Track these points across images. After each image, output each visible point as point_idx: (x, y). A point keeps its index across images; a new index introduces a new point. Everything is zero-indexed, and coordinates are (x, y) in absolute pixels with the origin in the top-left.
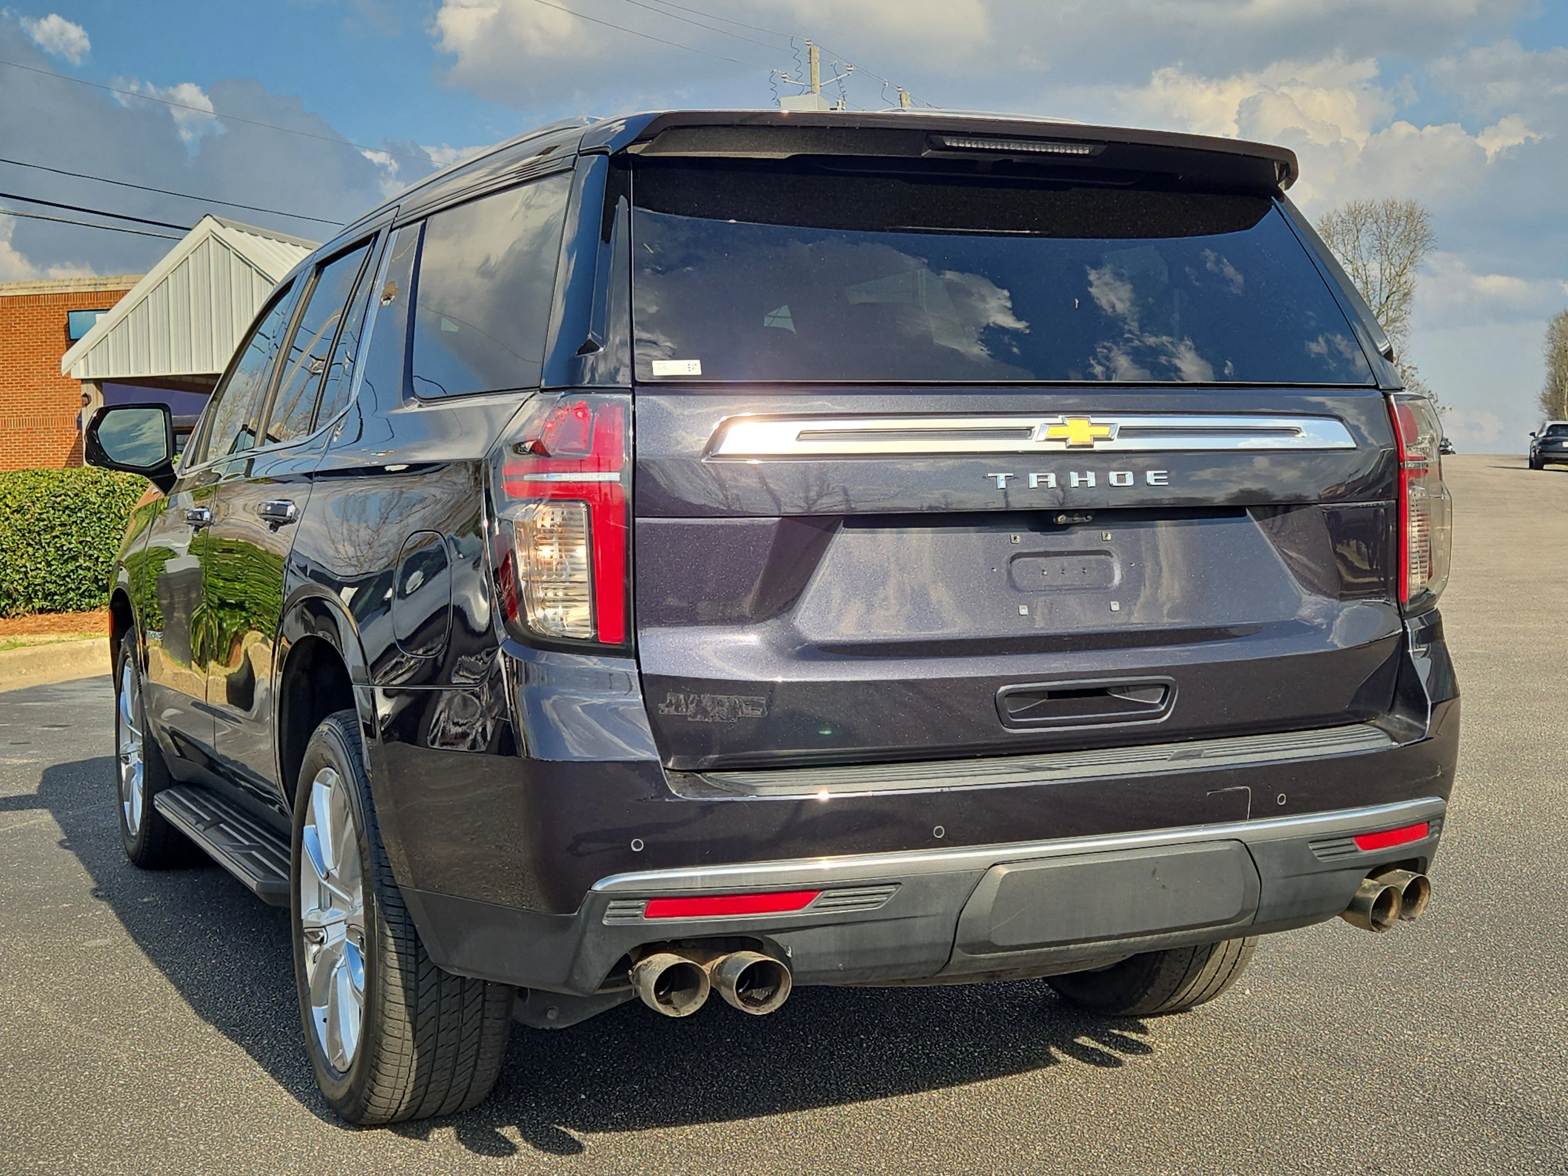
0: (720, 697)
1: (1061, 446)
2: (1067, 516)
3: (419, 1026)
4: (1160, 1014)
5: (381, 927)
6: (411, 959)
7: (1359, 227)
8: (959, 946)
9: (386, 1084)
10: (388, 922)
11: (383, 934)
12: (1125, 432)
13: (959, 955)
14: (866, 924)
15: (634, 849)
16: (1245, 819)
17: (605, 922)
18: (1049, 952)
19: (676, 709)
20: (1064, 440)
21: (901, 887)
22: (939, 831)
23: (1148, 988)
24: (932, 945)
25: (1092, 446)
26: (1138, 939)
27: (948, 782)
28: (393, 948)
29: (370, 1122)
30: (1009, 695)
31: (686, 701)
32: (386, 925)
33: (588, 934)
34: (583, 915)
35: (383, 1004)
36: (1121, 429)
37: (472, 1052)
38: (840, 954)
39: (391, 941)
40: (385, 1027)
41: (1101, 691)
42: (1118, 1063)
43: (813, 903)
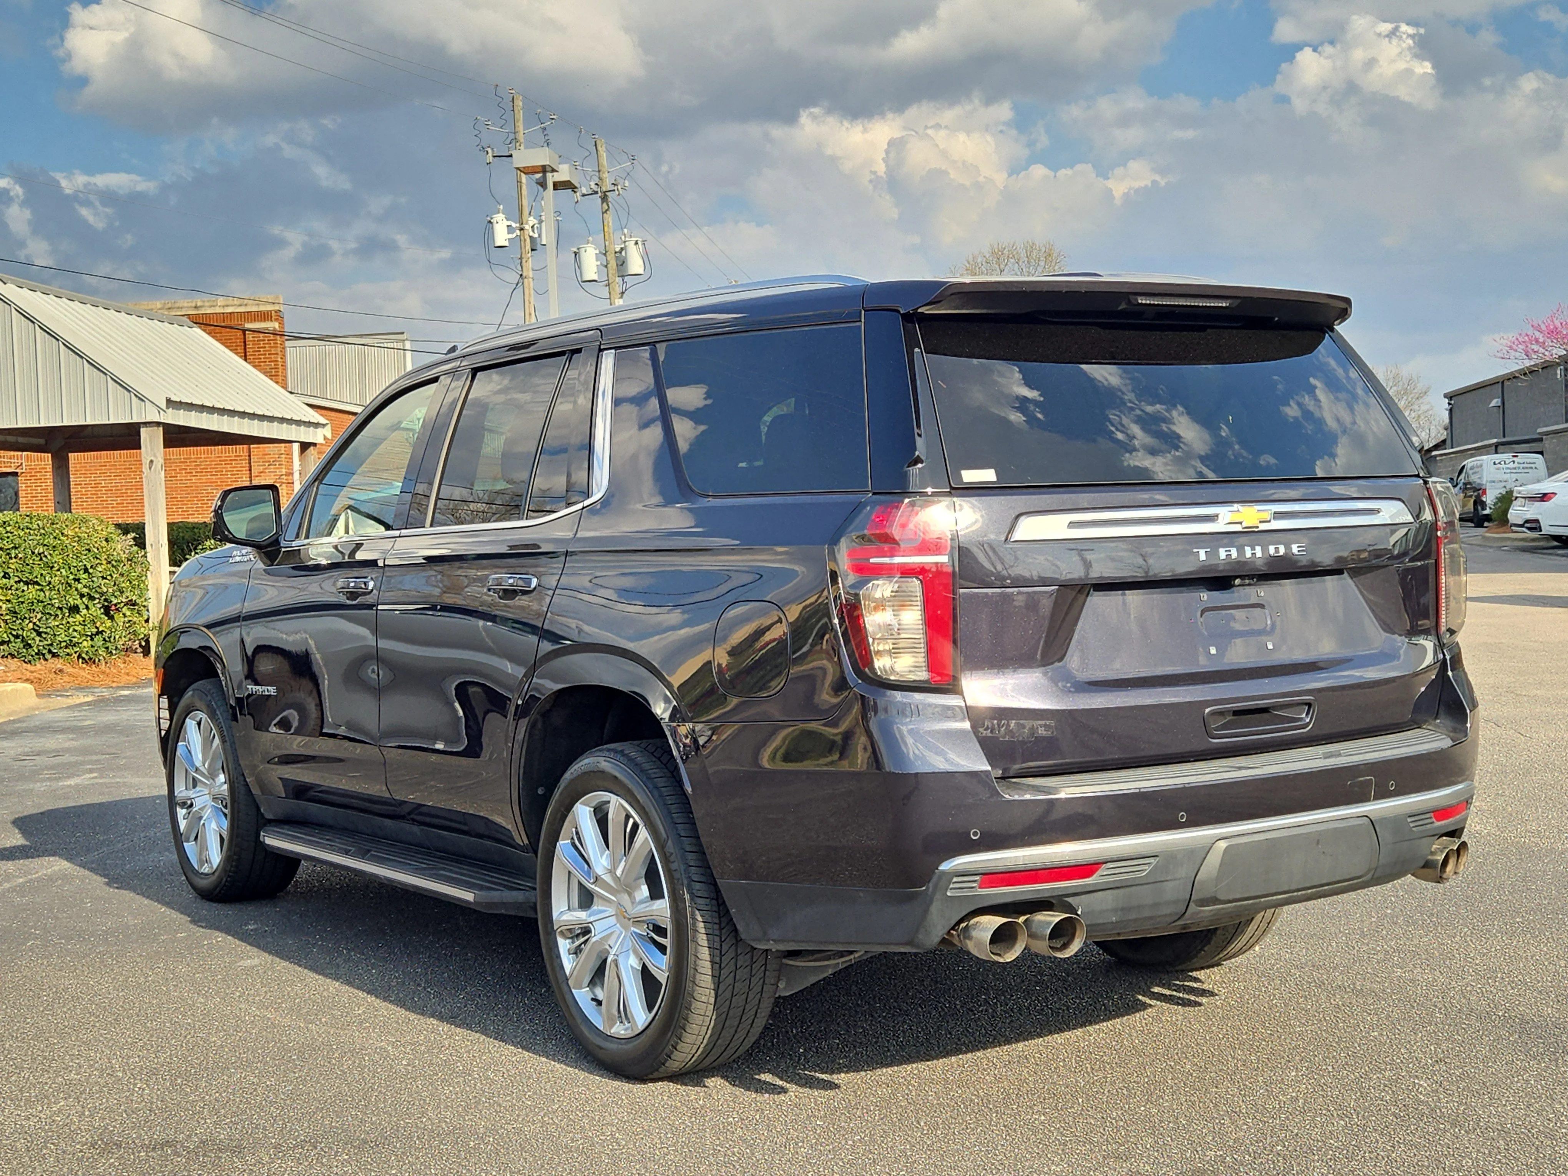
0: (1022, 722)
1: (1238, 528)
2: (1242, 579)
3: (720, 992)
4: (1213, 966)
5: (693, 914)
6: (717, 939)
7: (1002, 267)
8: (1195, 902)
9: (689, 1041)
10: (699, 910)
11: (694, 919)
12: (1278, 515)
13: (1193, 907)
14: (1134, 888)
15: (974, 838)
16: (1369, 800)
17: (949, 894)
18: (1248, 905)
19: (991, 732)
20: (1241, 523)
21: (1158, 859)
22: (1183, 817)
23: (1204, 946)
24: (1176, 902)
25: (1257, 527)
26: (1303, 892)
27: (1186, 780)
28: (703, 931)
29: (665, 1075)
30: (1213, 713)
31: (999, 725)
32: (697, 912)
33: (934, 904)
34: (931, 889)
35: (694, 975)
36: (1275, 513)
37: (753, 1012)
38: (1115, 910)
39: (702, 925)
40: (695, 995)
41: (1264, 710)
42: (1200, 1004)
43: (1099, 873)
